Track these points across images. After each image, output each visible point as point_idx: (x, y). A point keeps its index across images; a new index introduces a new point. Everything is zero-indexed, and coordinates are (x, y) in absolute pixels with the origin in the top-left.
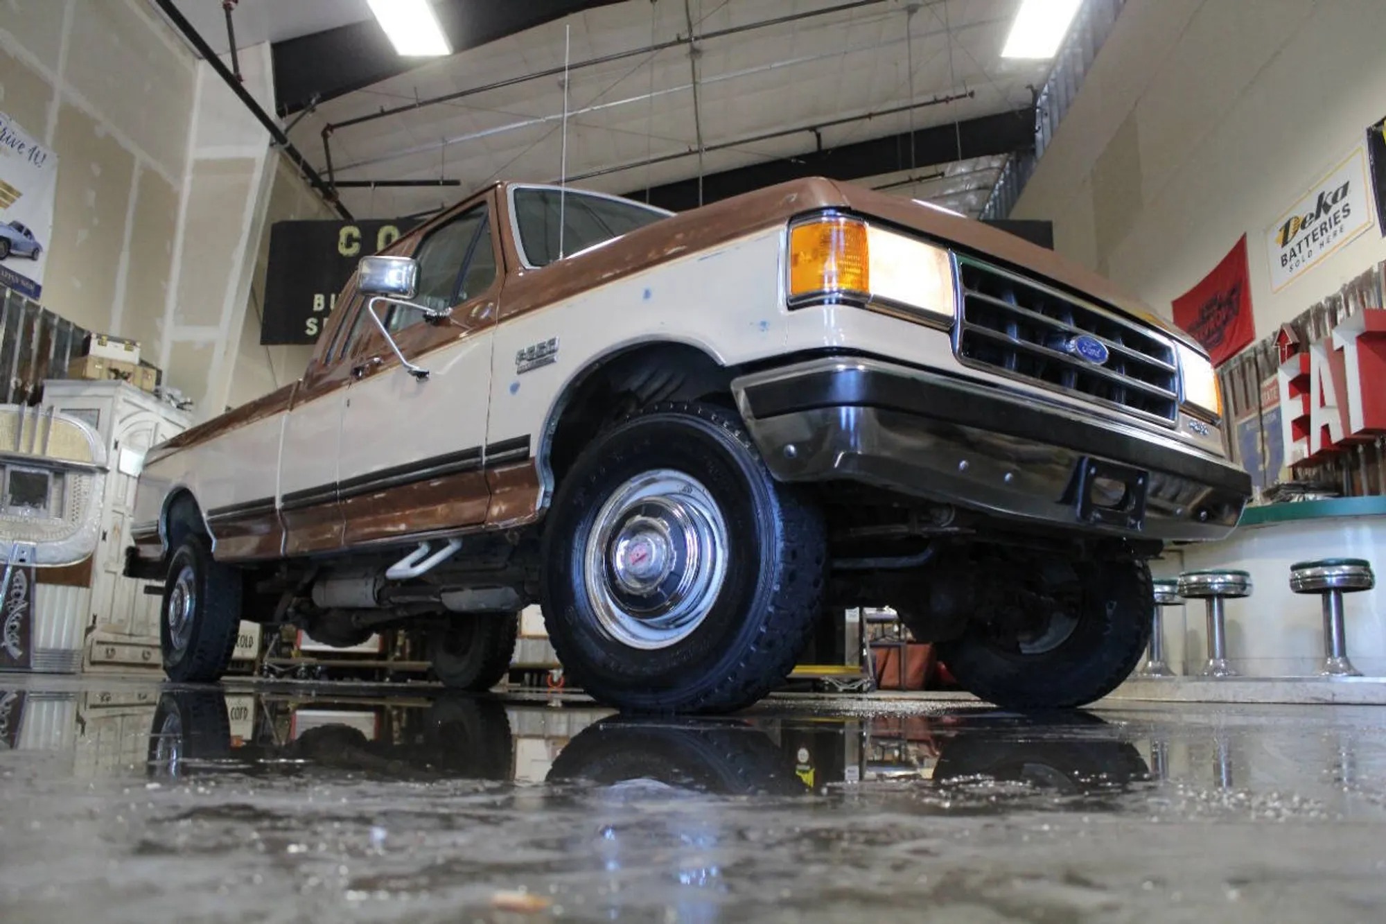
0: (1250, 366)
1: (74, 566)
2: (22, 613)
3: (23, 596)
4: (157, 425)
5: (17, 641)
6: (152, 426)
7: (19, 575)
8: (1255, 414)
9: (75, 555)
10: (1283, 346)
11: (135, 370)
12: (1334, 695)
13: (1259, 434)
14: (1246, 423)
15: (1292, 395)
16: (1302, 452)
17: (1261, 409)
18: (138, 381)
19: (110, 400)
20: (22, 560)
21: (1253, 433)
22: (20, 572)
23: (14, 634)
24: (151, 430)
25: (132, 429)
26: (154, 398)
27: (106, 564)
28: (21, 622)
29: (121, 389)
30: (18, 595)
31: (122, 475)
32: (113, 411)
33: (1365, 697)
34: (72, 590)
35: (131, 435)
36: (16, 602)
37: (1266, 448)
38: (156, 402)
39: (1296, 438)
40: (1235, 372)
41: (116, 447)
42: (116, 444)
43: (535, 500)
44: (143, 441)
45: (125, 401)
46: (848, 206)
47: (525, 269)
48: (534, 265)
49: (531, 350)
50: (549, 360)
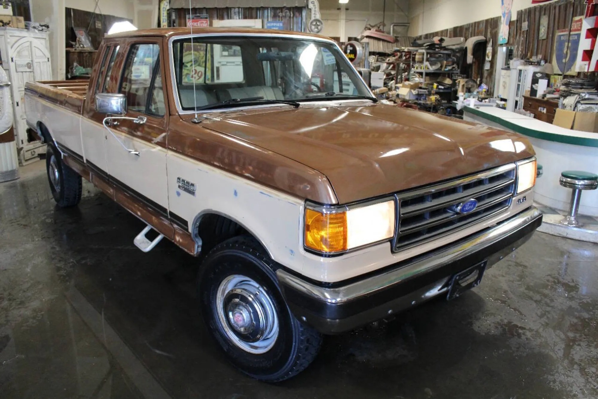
0: (570, 7)
1: (7, 132)
4: (31, 42)
6: (28, 44)
8: (567, 33)
9: (4, 129)
10: (589, 4)
11: (12, 19)
12: (567, 234)
13: (566, 44)
14: (562, 35)
15: (587, 37)
16: (585, 68)
17: (570, 31)
18: (15, 25)
19: (3, 37)
21: (564, 41)
24: (28, 46)
25: (18, 49)
26: (26, 30)
27: (21, 116)
29: (7, 31)
31: (19, 73)
32: (6, 43)
33: (580, 237)
34: (7, 144)
35: (19, 52)
37: (569, 52)
38: (27, 32)
39: (584, 59)
40: (562, 7)
41: (12, 61)
42: (12, 59)
43: (194, 247)
44: (26, 53)
45: (11, 36)
46: (337, 203)
47: (179, 115)
48: (184, 109)
49: (183, 181)
50: (192, 193)
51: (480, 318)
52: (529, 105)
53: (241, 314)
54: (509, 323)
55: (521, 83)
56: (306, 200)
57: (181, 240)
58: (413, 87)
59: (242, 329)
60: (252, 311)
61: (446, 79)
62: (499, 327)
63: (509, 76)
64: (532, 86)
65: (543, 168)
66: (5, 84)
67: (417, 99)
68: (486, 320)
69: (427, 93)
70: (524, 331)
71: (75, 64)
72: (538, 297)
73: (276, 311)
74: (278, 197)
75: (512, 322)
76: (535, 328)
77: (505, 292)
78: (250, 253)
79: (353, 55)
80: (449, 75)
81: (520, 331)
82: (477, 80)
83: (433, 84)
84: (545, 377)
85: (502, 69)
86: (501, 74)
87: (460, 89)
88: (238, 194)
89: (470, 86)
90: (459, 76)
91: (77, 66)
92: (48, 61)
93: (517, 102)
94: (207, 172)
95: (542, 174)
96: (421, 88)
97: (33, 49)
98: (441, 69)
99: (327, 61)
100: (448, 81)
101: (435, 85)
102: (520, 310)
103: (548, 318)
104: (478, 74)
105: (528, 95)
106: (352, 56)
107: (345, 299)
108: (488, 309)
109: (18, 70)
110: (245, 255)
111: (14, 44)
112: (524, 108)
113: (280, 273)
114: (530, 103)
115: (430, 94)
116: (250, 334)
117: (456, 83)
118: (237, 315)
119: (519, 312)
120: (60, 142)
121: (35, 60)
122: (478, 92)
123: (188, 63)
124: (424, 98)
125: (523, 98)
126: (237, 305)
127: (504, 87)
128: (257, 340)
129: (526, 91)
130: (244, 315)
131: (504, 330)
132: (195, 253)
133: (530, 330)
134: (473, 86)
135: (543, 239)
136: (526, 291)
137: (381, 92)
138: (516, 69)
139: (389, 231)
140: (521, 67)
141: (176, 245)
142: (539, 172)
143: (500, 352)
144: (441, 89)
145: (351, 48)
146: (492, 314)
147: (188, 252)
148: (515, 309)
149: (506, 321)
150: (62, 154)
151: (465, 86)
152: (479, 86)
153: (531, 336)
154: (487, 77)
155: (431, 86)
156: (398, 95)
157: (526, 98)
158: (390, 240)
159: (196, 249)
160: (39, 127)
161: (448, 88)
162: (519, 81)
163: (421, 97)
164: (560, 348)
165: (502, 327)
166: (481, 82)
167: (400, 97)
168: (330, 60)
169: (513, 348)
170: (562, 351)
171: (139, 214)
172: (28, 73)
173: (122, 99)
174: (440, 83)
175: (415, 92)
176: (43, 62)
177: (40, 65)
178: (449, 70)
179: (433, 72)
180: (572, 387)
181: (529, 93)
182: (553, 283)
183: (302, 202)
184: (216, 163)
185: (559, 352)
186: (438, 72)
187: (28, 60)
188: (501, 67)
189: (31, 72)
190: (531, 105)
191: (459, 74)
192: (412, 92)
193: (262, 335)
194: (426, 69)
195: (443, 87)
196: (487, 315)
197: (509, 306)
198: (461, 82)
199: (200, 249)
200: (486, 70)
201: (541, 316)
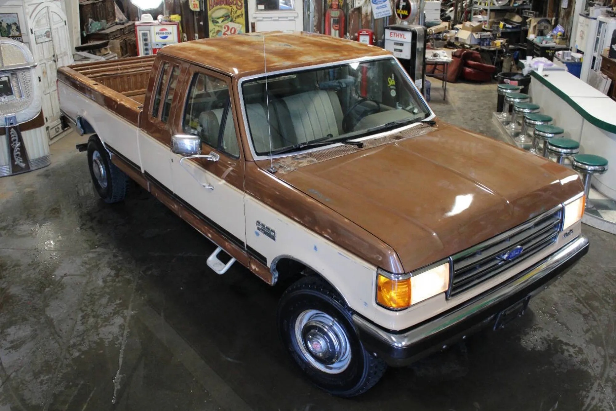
1: (37, 117)
2: (19, 147)
3: (17, 140)
4: (48, 7)
5: (22, 160)
6: (45, 10)
7: (12, 131)
19: (22, 7)
20: (12, 124)
22: (12, 129)
23: (19, 157)
24: (46, 13)
25: (36, 19)
28: (20, 151)
30: (15, 140)
32: (25, 14)
35: (37, 22)
36: (15, 144)
41: (32, 32)
42: (32, 30)
43: (271, 278)
44: (44, 21)
45: (29, 5)
46: (403, 272)
47: (254, 161)
48: (258, 154)
49: (263, 225)
50: (273, 238)
51: (528, 333)
52: (607, 68)
53: (319, 343)
54: (555, 338)
55: (600, 37)
56: (378, 267)
57: (257, 269)
58: (475, 30)
59: (321, 355)
60: (328, 341)
61: (514, 16)
62: (545, 342)
63: (587, 25)
64: (611, 47)
65: (609, 164)
66: (32, 65)
67: (479, 44)
68: (534, 336)
69: (491, 36)
70: (568, 347)
71: (90, 20)
72: (585, 311)
73: (348, 339)
74: (354, 260)
75: (558, 338)
76: (578, 344)
77: (556, 304)
78: (327, 295)
79: (407, 11)
80: (519, 11)
81: (564, 347)
82: (551, 20)
83: (499, 23)
84: (580, 393)
85: (580, 15)
86: (578, 20)
87: (531, 30)
88: (318, 249)
89: (543, 28)
90: (531, 13)
91: (92, 22)
92: (66, 24)
93: (594, 58)
94: (287, 224)
95: (607, 170)
96: (484, 30)
97: (51, 14)
98: (509, 5)
99: (377, 14)
100: (517, 19)
101: (502, 24)
102: (568, 325)
103: (593, 333)
104: (553, 11)
105: (607, 55)
106: (406, 13)
107: (409, 343)
108: (537, 323)
109: (38, 42)
110: (322, 296)
111: (32, 14)
112: (601, 70)
113: (355, 318)
114: (609, 65)
115: (495, 37)
116: (327, 359)
117: (527, 22)
118: (315, 343)
119: (567, 327)
120: (108, 144)
121: (54, 27)
122: (552, 35)
123: (218, 18)
124: (488, 42)
125: (601, 58)
126: (314, 335)
127: (582, 37)
128: (333, 363)
129: (605, 50)
130: (321, 342)
131: (549, 346)
132: (272, 283)
133: (574, 346)
134: (546, 27)
135: (604, 240)
136: (575, 304)
137: (437, 32)
138: (595, 19)
139: (444, 286)
140: (601, 18)
141: (251, 272)
142: (604, 169)
143: (543, 368)
144: (509, 28)
145: (405, 4)
146: (540, 329)
147: (265, 281)
148: (563, 324)
149: (552, 336)
150: (110, 154)
151: (537, 28)
152: (555, 26)
153: (574, 353)
154: (563, 16)
155: (496, 26)
156: (457, 39)
157: (604, 59)
158: (446, 292)
159: (273, 280)
160: (79, 121)
161: (517, 27)
162: (599, 32)
163: (484, 41)
164: (598, 365)
165: (548, 343)
166: (557, 23)
167: (459, 40)
168: (381, 13)
169: (555, 365)
170: (600, 368)
171: (210, 235)
172: (47, 42)
173: (197, 141)
174: (507, 21)
175: (477, 36)
176: (61, 27)
177: (58, 31)
178: (519, 5)
179: (499, 8)
180: (602, 403)
181: (608, 53)
182: (604, 295)
183: (376, 269)
184: (295, 218)
185: (597, 369)
186: (506, 8)
187: (46, 29)
188: (580, 12)
189: (49, 41)
190: (609, 67)
191: (530, 11)
192: (474, 36)
193: (337, 358)
194: (492, 5)
195: (510, 26)
196: (535, 330)
197: (557, 320)
198: (533, 21)
199: (276, 280)
200: (563, 8)
201: (587, 331)
